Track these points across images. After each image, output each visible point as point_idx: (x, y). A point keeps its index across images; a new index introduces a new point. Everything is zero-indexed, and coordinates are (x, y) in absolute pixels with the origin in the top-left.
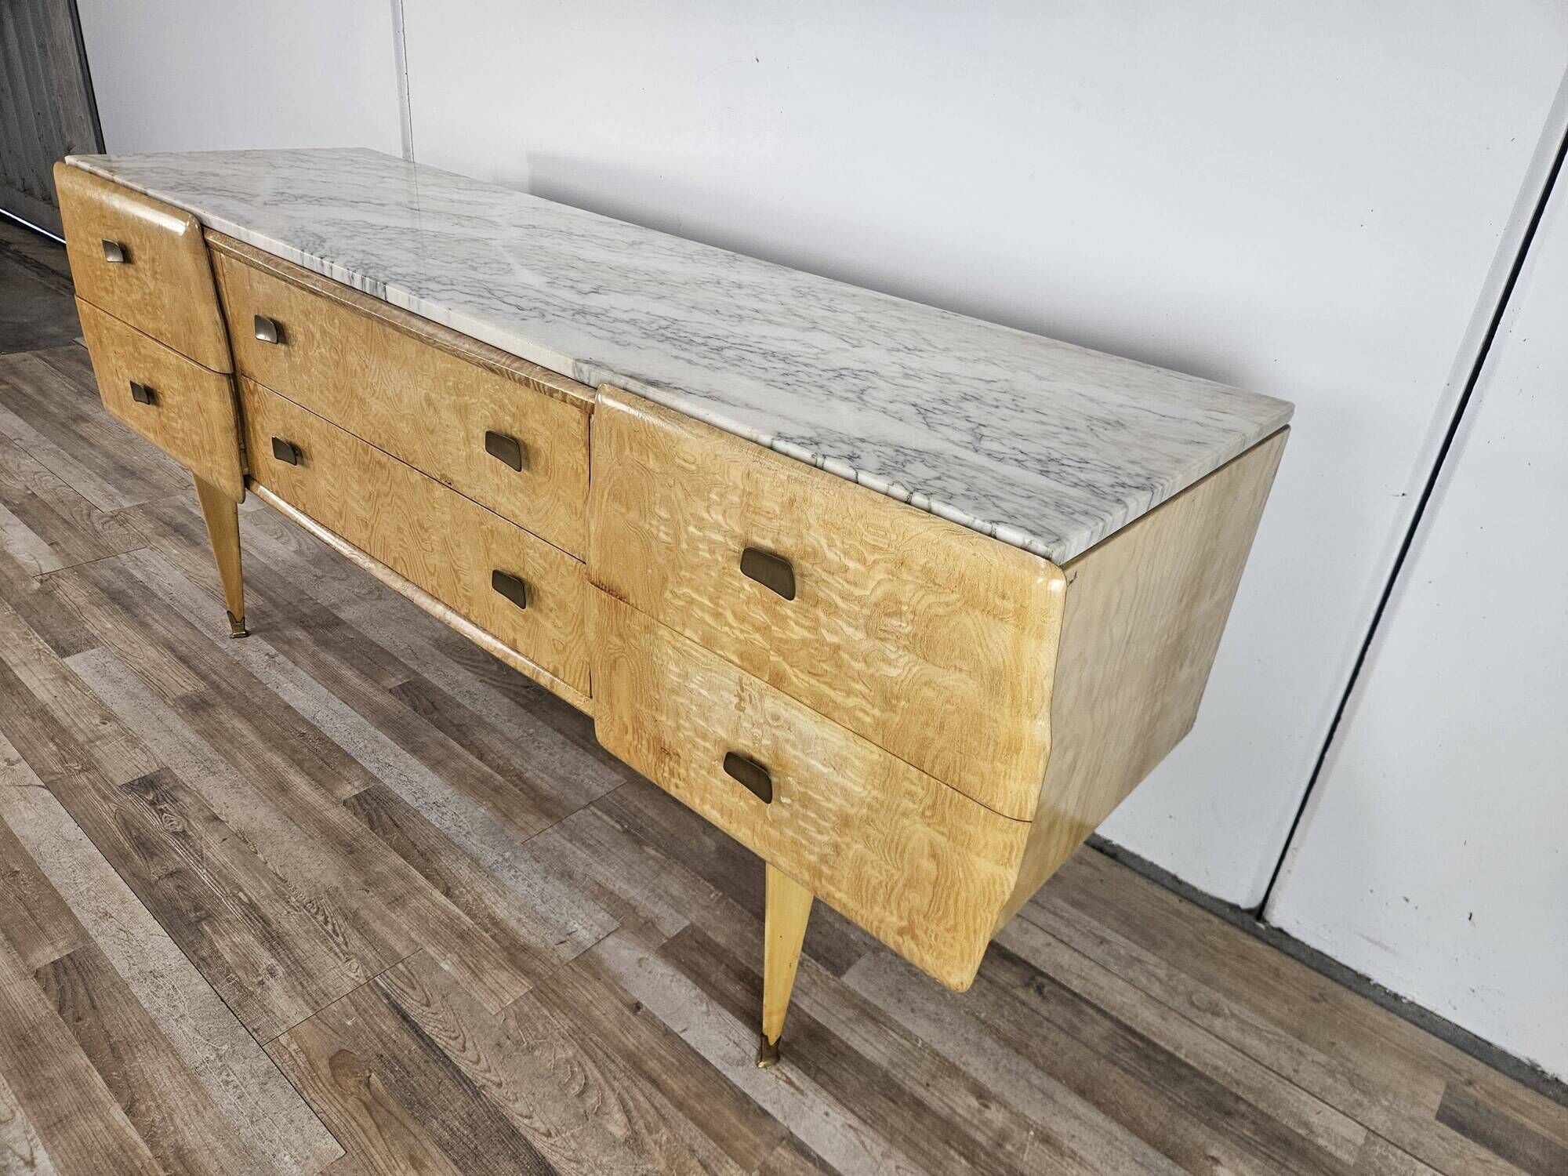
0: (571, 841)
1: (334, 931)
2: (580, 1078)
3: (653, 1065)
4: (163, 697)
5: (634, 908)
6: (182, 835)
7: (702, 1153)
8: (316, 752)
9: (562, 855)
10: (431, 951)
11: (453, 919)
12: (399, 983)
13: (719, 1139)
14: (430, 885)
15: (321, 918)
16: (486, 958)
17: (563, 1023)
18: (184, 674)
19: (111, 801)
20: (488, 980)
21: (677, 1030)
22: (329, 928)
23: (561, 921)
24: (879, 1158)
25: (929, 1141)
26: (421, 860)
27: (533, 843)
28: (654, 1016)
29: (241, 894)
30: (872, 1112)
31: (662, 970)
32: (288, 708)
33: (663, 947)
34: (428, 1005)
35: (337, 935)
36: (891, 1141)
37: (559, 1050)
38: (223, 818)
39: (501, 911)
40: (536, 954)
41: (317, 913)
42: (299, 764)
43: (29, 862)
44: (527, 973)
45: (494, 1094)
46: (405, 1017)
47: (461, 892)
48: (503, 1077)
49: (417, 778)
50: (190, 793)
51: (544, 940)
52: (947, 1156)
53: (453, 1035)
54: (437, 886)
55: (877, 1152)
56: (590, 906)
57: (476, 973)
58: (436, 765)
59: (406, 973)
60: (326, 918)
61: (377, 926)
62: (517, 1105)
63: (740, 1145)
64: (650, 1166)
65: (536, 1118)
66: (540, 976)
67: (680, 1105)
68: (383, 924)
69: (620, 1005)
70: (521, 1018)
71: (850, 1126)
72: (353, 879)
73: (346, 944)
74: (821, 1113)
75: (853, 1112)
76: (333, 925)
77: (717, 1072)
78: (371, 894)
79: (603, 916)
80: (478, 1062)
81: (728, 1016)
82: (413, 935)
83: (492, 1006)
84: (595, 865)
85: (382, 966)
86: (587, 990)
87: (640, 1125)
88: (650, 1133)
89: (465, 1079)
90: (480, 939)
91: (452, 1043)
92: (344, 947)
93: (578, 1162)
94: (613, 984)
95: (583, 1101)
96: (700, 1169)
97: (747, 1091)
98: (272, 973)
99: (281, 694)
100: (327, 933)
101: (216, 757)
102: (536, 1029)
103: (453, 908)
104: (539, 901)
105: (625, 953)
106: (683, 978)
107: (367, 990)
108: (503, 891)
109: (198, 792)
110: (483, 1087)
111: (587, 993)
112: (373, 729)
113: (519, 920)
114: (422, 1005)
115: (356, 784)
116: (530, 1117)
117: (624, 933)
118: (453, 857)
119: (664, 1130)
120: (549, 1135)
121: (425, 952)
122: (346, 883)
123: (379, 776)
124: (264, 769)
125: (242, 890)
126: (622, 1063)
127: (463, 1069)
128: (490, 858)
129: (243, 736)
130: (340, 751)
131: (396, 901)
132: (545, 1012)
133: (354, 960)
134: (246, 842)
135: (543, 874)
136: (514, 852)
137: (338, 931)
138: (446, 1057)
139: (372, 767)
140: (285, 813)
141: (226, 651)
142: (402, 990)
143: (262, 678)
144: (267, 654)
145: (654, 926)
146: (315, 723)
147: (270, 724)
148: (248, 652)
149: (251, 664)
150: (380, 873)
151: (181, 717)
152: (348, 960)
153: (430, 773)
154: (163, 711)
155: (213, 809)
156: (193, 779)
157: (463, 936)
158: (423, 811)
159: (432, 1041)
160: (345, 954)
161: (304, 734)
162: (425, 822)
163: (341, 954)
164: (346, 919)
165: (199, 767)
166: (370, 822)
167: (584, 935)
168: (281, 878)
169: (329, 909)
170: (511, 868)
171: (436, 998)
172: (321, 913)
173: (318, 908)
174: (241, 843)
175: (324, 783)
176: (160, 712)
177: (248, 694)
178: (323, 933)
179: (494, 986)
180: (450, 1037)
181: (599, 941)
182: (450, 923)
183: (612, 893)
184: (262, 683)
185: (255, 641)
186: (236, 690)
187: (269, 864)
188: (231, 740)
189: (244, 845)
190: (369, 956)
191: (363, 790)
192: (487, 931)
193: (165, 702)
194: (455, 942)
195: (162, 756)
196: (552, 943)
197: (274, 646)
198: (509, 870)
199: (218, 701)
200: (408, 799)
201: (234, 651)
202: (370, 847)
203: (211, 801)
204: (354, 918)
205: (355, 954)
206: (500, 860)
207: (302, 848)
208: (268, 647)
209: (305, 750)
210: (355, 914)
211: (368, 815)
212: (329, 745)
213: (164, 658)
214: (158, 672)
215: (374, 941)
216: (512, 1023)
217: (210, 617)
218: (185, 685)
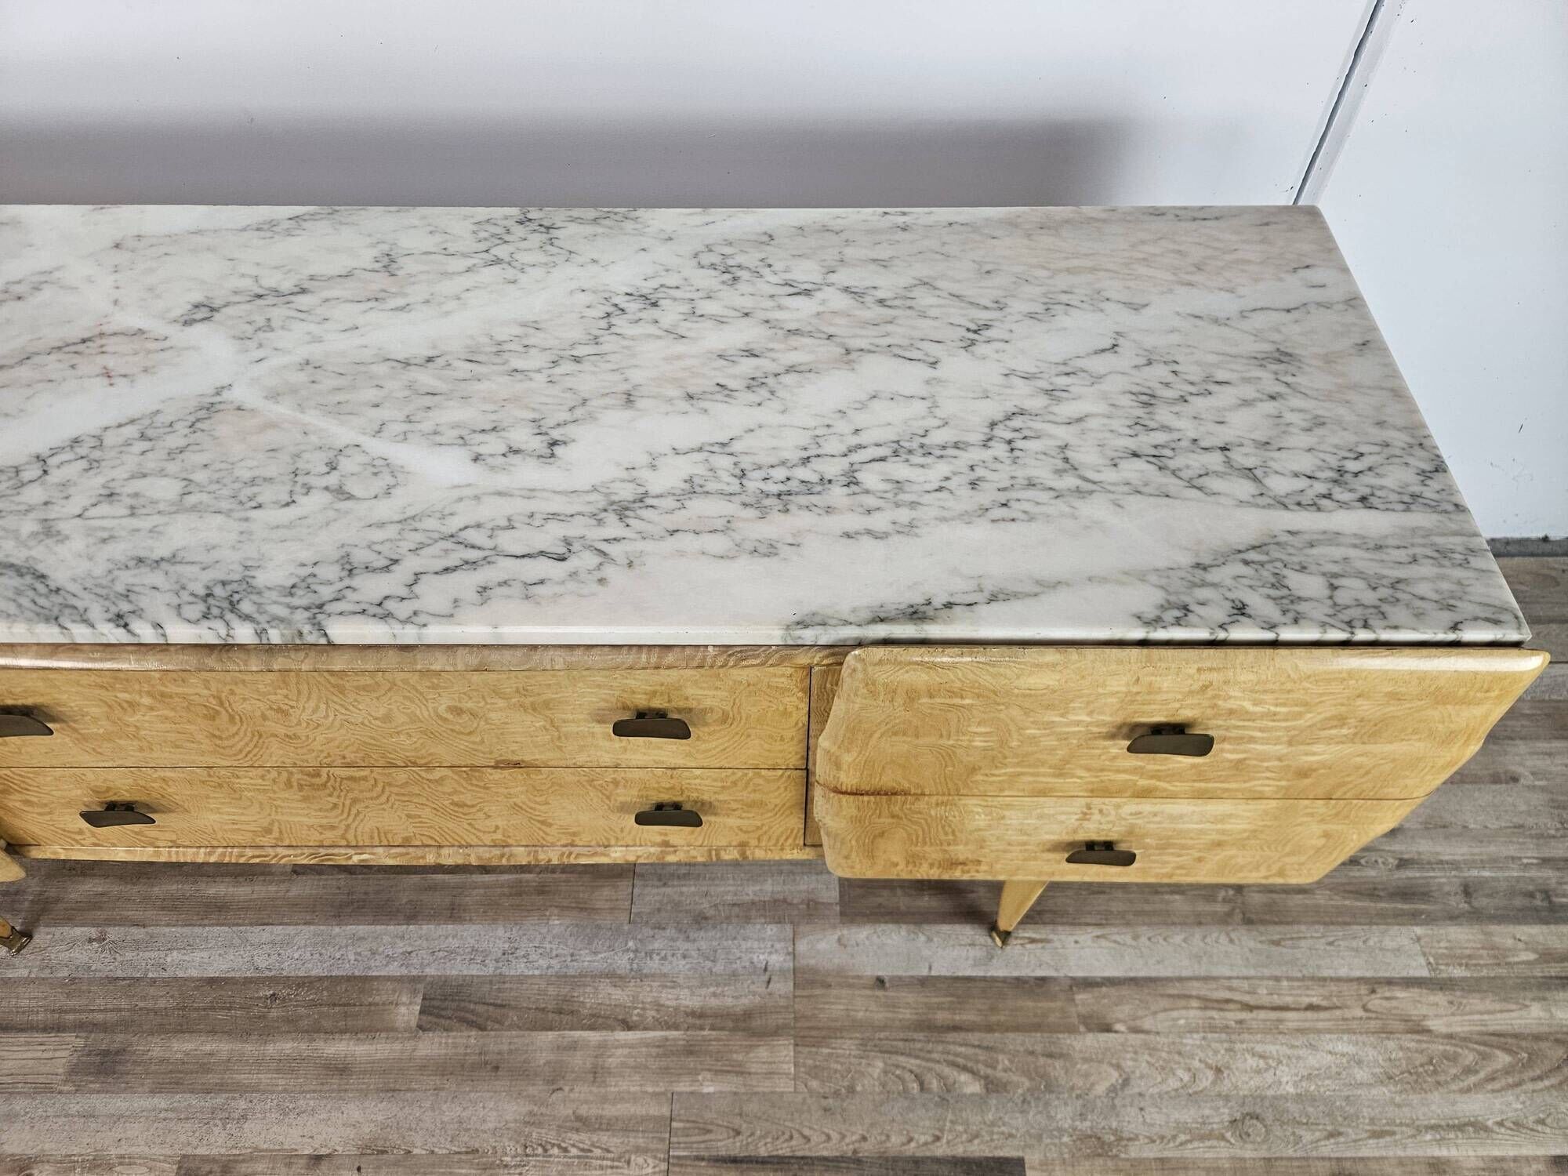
0: (665, 885)
1: (583, 1150)
2: (908, 1076)
3: (941, 1017)
4: (47, 1089)
5: (785, 901)
7: (1039, 1048)
8: (313, 1004)
9: (677, 905)
10: (683, 1087)
11: (662, 1044)
12: (694, 1139)
13: (1037, 1027)
14: (604, 1033)
15: (556, 1151)
16: (731, 1052)
17: (847, 1047)
18: (28, 1043)
20: (754, 1068)
21: (925, 972)
22: (574, 1151)
23: (747, 964)
24: (1134, 943)
25: (1147, 901)
26: (566, 1018)
27: (639, 914)
28: (900, 978)
30: (1099, 913)
31: (862, 934)
32: (212, 981)
33: (842, 914)
34: (738, 1133)
35: (590, 1151)
36: (1128, 924)
37: (870, 1070)
38: (324, 1151)
39: (690, 1000)
40: (762, 1011)
41: (546, 1151)
42: (315, 1031)
44: (776, 1032)
45: (868, 1149)
46: (735, 1161)
47: (638, 1015)
48: (860, 1130)
49: (454, 943)
50: (251, 1159)
51: (754, 994)
52: (1168, 902)
53: (787, 1136)
54: (613, 1029)
55: (1128, 939)
56: (751, 930)
57: (741, 1071)
58: (454, 914)
59: (688, 1125)
60: (559, 1146)
61: (610, 1111)
62: (893, 1139)
63: (1052, 1019)
64: (1020, 1091)
65: (916, 1136)
66: (785, 1026)
67: (989, 1029)
68: (614, 1104)
69: (868, 992)
70: (815, 1072)
71: (1098, 937)
72: (533, 1090)
73: (608, 1151)
74: (1073, 944)
75: (1088, 924)
76: (573, 1146)
77: (984, 979)
78: (567, 1089)
79: (771, 930)
80: (829, 1138)
81: (946, 928)
82: (650, 1089)
83: (784, 1086)
84: (712, 889)
85: (662, 1140)
86: (833, 1003)
87: (983, 1070)
88: (994, 1068)
89: (835, 1160)
90: (705, 1039)
91: (794, 1143)
92: (610, 1155)
93: (977, 1136)
94: (844, 979)
95: (929, 1091)
96: (1049, 1061)
97: (1015, 974)
99: (180, 974)
100: (579, 1157)
101: (220, 1099)
102: (836, 1071)
103: (651, 1034)
104: (709, 964)
105: (822, 946)
106: (883, 927)
107: (677, 1169)
108: (669, 981)
109: (256, 1149)
110: (855, 1152)
111: (836, 1006)
112: (337, 929)
113: (714, 995)
114: (734, 1137)
115: (404, 999)
116: (911, 1140)
117: (802, 928)
118: (588, 990)
119: (1000, 1057)
120: (938, 1139)
121: (680, 1094)
122: (532, 1099)
123: (414, 972)
124: (286, 1066)
126: (920, 1036)
127: (825, 1153)
128: (622, 962)
129: (211, 1054)
130: (335, 980)
131: (597, 1074)
132: (826, 1051)
133: (633, 1157)
134: (383, 1152)
135: (682, 936)
136: (634, 938)
137: (586, 1147)
138: (803, 1158)
139: (394, 969)
140: (378, 1090)
141: (33, 976)
142: (703, 1142)
143: (130, 973)
144: (91, 941)
145: (817, 903)
146: (267, 973)
147: (221, 1015)
148: (61, 956)
149: (89, 967)
150: (548, 1063)
151: (107, 1092)
152: (629, 1162)
153: (459, 928)
154: (76, 1104)
155: (300, 1153)
156: (230, 1143)
157: (690, 1050)
158: (505, 971)
159: (777, 1157)
160: (619, 1159)
161: (274, 995)
162: (521, 979)
163: (616, 1164)
164: (577, 1130)
165: (216, 1125)
166: (472, 1024)
167: (777, 960)
168: (467, 1153)
169: (552, 1137)
170: (650, 954)
171: (737, 1122)
172: (549, 1147)
173: (540, 1145)
174: (380, 1157)
175: (371, 1026)
176: (74, 1108)
177: (141, 1004)
178: (576, 1160)
179: (764, 1068)
180: (786, 1140)
181: (794, 955)
182: (665, 1050)
183: (753, 903)
184: (138, 979)
185: (49, 937)
186: (120, 1010)
187: (436, 1150)
188: (205, 1068)
189: (385, 1156)
190: (641, 1141)
191: (419, 1000)
192: (702, 1028)
193: (60, 1092)
194: (691, 1062)
195: (156, 1150)
196: (762, 990)
197: (82, 925)
198: (651, 958)
199: (118, 1040)
200: (474, 970)
201: (42, 969)
202: (505, 1047)
203: (286, 1147)
204: (583, 1123)
205: (627, 1151)
206: (632, 955)
207: (444, 1107)
208: (77, 931)
209: (302, 1011)
210: (579, 1118)
211: (462, 1020)
212: (318, 984)
215: (627, 1126)
216: (814, 1084)
218: (51, 1055)
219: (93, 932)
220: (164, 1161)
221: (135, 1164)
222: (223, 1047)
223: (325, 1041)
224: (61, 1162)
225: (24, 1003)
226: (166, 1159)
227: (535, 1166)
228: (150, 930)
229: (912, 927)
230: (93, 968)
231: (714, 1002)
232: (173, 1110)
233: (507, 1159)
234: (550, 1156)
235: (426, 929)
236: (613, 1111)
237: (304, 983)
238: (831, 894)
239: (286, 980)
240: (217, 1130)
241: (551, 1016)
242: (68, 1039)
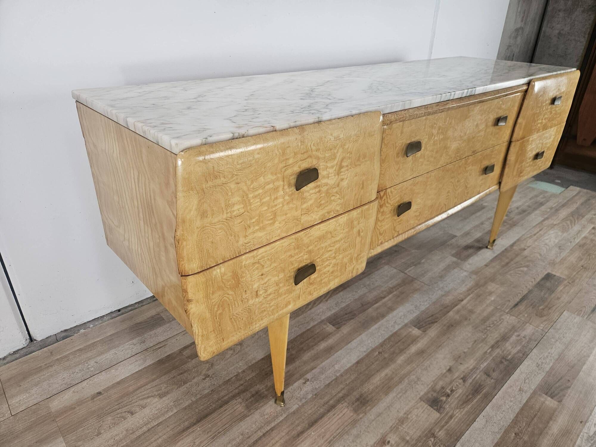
2: (514, 274)
3: (503, 263)
6: (464, 379)
7: (522, 258)
8: (392, 347)
10: (488, 302)
11: (473, 298)
12: (505, 307)
13: (517, 255)
14: (460, 305)
16: (485, 291)
17: (499, 277)
19: (453, 414)
20: (493, 290)
21: (489, 260)
22: (492, 326)
23: (462, 277)
26: (449, 308)
27: (428, 284)
28: (488, 263)
29: (488, 351)
31: (470, 261)
32: (358, 363)
33: (462, 261)
35: (494, 323)
37: (509, 277)
38: (447, 368)
39: (464, 289)
40: (478, 282)
42: (402, 350)
43: (507, 432)
45: (530, 288)
46: (516, 305)
47: (460, 298)
48: (524, 286)
49: (402, 313)
51: (472, 281)
54: (459, 303)
56: (452, 272)
57: (492, 292)
58: (391, 309)
59: (500, 306)
60: (487, 327)
62: (530, 283)
63: (516, 253)
64: (531, 265)
65: (532, 281)
66: (485, 281)
67: (512, 260)
69: (487, 268)
70: (502, 284)
72: (466, 323)
76: (490, 325)
77: (498, 255)
78: (471, 318)
80: (522, 290)
82: (484, 306)
83: (502, 289)
85: (501, 311)
86: (485, 273)
87: (522, 266)
88: (523, 264)
89: (528, 292)
90: (477, 293)
91: (519, 295)
92: (498, 321)
93: (538, 274)
94: (480, 269)
95: (521, 274)
96: (527, 258)
98: (519, 336)
99: (346, 368)
101: (406, 381)
102: (505, 281)
103: (467, 299)
104: (456, 282)
105: (468, 267)
106: (471, 258)
107: (512, 313)
108: (455, 289)
109: (434, 381)
111: (487, 273)
112: (370, 330)
113: (466, 285)
114: (510, 302)
115: (411, 330)
117: (460, 267)
118: (443, 301)
119: (520, 262)
120: (534, 279)
121: (490, 303)
122: (468, 325)
123: (403, 324)
124: (409, 361)
125: (486, 352)
126: (505, 268)
127: (526, 293)
128: (440, 293)
129: (386, 375)
130: (389, 338)
132: (498, 280)
134: (459, 357)
135: (443, 281)
136: (435, 288)
137: (492, 323)
138: (524, 296)
139: (397, 327)
140: (437, 348)
141: (300, 404)
142: (507, 306)
143: (330, 380)
144: (305, 383)
145: (455, 262)
146: (369, 350)
147: (373, 366)
148: (302, 393)
149: (316, 388)
150: (459, 317)
151: (374, 406)
152: (502, 319)
153: (397, 310)
154: (371, 415)
155: (443, 373)
156: (426, 386)
157: (478, 296)
158: (421, 310)
159: (521, 299)
160: (500, 320)
161: (379, 353)
162: (428, 309)
164: (486, 322)
165: (415, 386)
166: (433, 323)
167: (465, 274)
168: (475, 342)
169: (483, 327)
171: (506, 299)
172: (486, 329)
173: (484, 330)
175: (414, 340)
176: (372, 417)
177: (347, 382)
178: (495, 326)
180: (517, 296)
181: (466, 271)
182: (475, 299)
183: (445, 269)
184: (336, 379)
185: (289, 393)
186: (343, 389)
187: (469, 347)
188: (390, 379)
189: (461, 357)
190: (498, 315)
191: (413, 327)
192: (473, 292)
193: (361, 418)
194: (482, 297)
195: (411, 404)
196: (471, 279)
197: (295, 382)
198: (444, 288)
199: (356, 394)
200: (415, 315)
201: (301, 400)
202: (447, 321)
203: (439, 375)
204: (484, 321)
205: (499, 318)
206: (440, 290)
207: (455, 339)
208: (296, 384)
209: (392, 350)
210: (482, 320)
211: (429, 324)
212: (386, 343)
213: (311, 436)
214: (329, 433)
215: (491, 314)
216: (505, 285)
217: (257, 424)
218: (341, 414)
219: (301, 381)
220: (418, 404)
221: (411, 411)
222: (387, 371)
223: (408, 350)
224: (391, 430)
225: (310, 412)
226: (417, 402)
227: (490, 333)
228: (319, 367)
229: (475, 255)
230: (317, 387)
232: (399, 393)
233: (483, 337)
235: (390, 316)
236: (485, 314)
237: (382, 345)
238: (455, 259)
239: (377, 348)
240: (417, 386)
241: (445, 310)
242: (340, 407)
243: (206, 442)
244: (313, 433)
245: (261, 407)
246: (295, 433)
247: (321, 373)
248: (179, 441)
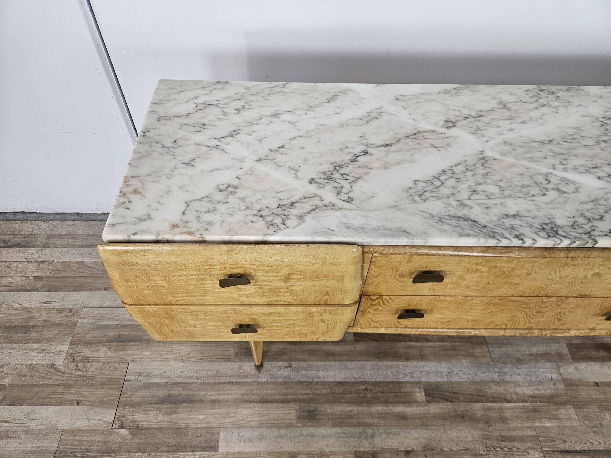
0: (500, 347)
1: (509, 449)
4: (292, 425)
5: (549, 353)
8: (382, 392)
9: (508, 355)
10: (537, 424)
11: (523, 408)
12: (549, 444)
14: (500, 404)
15: (498, 449)
16: (550, 411)
17: (594, 408)
18: (277, 408)
20: (562, 417)
22: (506, 449)
23: (544, 378)
26: (483, 398)
27: (494, 358)
28: (604, 382)
31: (583, 366)
32: (340, 383)
33: (573, 358)
34: (565, 442)
35: (512, 449)
37: (606, 417)
38: (409, 449)
39: (529, 391)
40: (557, 395)
41: (495, 449)
44: (565, 403)
46: (568, 452)
47: (510, 397)
49: (428, 369)
50: (382, 452)
51: (551, 389)
53: (584, 442)
54: (502, 402)
56: (541, 364)
57: (557, 418)
58: (423, 357)
59: (545, 439)
60: (499, 447)
66: (568, 401)
68: (514, 431)
69: (594, 388)
70: (585, 418)
72: (481, 426)
76: (505, 447)
78: (494, 425)
79: (548, 365)
80: (600, 443)
82: (526, 425)
83: (576, 423)
84: (519, 349)
85: (538, 444)
86: (582, 392)
89: (606, 451)
90: (539, 406)
91: (587, 445)
92: (520, 450)
94: (583, 383)
99: (327, 380)
100: (509, 451)
101: (361, 429)
102: (593, 418)
103: (517, 404)
104: (530, 378)
105: (569, 370)
106: (590, 363)
107: (548, 455)
108: (517, 385)
109: (382, 448)
111: (584, 393)
112: (380, 363)
113: (536, 389)
114: (565, 443)
115: (417, 390)
117: (560, 364)
118: (487, 387)
121: (537, 427)
122: (481, 429)
123: (417, 380)
124: (382, 416)
127: (601, 449)
128: (496, 376)
129: (350, 411)
130: (388, 383)
131: (503, 420)
132: (586, 410)
133: (529, 451)
134: (432, 450)
135: (515, 367)
136: (496, 368)
137: (510, 447)
138: (594, 451)
139: (408, 379)
140: (421, 425)
141: (269, 380)
142: (553, 445)
143: (306, 380)
144: (286, 367)
145: (561, 354)
146: (360, 380)
147: (348, 396)
148: (277, 373)
149: (290, 377)
150: (482, 415)
151: (316, 427)
152: (528, 453)
153: (427, 363)
154: (306, 431)
155: (400, 450)
156: (372, 446)
157: (535, 410)
158: (452, 379)
159: (583, 450)
160: (524, 452)
161: (366, 388)
162: (459, 383)
163: (524, 454)
164: (504, 441)
165: (363, 439)
166: (447, 400)
167: (555, 376)
168: (465, 450)
169: (495, 443)
170: (505, 373)
171: (564, 437)
172: (495, 447)
173: (492, 447)
174: (432, 451)
175: (409, 401)
176: (305, 433)
177: (316, 392)
178: (508, 453)
179: (566, 417)
180: (584, 444)
181: (560, 373)
182: (526, 411)
183: (537, 354)
184: (311, 382)
185: (270, 365)
186: (308, 394)
187: (453, 449)
188: (350, 417)
189: (433, 451)
190: (530, 445)
191: (423, 390)
192: (536, 402)
193: (297, 427)
194: (537, 414)
195: (343, 449)
196: (553, 387)
197: (281, 361)
198: (506, 375)
199: (313, 406)
200: (439, 379)
201: (272, 378)
202: (463, 409)
203: (394, 447)
204: (504, 439)
205: (526, 449)
206: (498, 374)
207: (449, 432)
208: (280, 363)
209: (379, 395)
210: (503, 437)
211: (442, 398)
212: (381, 384)
213: (255, 409)
214: (266, 417)
215: (522, 439)
216: (587, 422)
217: (232, 371)
218: (288, 412)
219: (286, 364)
220: (348, 454)
221: (337, 455)
222: (355, 409)
223: (393, 406)
224: (308, 454)
225: (270, 392)
226: (349, 452)
227: (493, 455)
228: (308, 363)
229: (600, 363)
230: (292, 378)
231: (537, 392)
232: (345, 433)
233: (481, 452)
234: (498, 451)
235: (415, 363)
236: (514, 433)
237: (376, 384)
238: (566, 351)
239: (368, 383)
240: (364, 441)
241: (476, 397)
242: (292, 406)
243: (195, 358)
244: (257, 408)
245: (245, 361)
246: (246, 397)
247: (305, 369)
248: (182, 346)
